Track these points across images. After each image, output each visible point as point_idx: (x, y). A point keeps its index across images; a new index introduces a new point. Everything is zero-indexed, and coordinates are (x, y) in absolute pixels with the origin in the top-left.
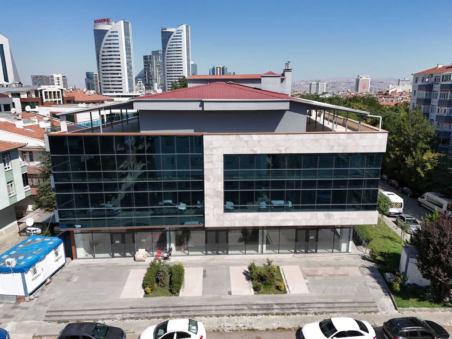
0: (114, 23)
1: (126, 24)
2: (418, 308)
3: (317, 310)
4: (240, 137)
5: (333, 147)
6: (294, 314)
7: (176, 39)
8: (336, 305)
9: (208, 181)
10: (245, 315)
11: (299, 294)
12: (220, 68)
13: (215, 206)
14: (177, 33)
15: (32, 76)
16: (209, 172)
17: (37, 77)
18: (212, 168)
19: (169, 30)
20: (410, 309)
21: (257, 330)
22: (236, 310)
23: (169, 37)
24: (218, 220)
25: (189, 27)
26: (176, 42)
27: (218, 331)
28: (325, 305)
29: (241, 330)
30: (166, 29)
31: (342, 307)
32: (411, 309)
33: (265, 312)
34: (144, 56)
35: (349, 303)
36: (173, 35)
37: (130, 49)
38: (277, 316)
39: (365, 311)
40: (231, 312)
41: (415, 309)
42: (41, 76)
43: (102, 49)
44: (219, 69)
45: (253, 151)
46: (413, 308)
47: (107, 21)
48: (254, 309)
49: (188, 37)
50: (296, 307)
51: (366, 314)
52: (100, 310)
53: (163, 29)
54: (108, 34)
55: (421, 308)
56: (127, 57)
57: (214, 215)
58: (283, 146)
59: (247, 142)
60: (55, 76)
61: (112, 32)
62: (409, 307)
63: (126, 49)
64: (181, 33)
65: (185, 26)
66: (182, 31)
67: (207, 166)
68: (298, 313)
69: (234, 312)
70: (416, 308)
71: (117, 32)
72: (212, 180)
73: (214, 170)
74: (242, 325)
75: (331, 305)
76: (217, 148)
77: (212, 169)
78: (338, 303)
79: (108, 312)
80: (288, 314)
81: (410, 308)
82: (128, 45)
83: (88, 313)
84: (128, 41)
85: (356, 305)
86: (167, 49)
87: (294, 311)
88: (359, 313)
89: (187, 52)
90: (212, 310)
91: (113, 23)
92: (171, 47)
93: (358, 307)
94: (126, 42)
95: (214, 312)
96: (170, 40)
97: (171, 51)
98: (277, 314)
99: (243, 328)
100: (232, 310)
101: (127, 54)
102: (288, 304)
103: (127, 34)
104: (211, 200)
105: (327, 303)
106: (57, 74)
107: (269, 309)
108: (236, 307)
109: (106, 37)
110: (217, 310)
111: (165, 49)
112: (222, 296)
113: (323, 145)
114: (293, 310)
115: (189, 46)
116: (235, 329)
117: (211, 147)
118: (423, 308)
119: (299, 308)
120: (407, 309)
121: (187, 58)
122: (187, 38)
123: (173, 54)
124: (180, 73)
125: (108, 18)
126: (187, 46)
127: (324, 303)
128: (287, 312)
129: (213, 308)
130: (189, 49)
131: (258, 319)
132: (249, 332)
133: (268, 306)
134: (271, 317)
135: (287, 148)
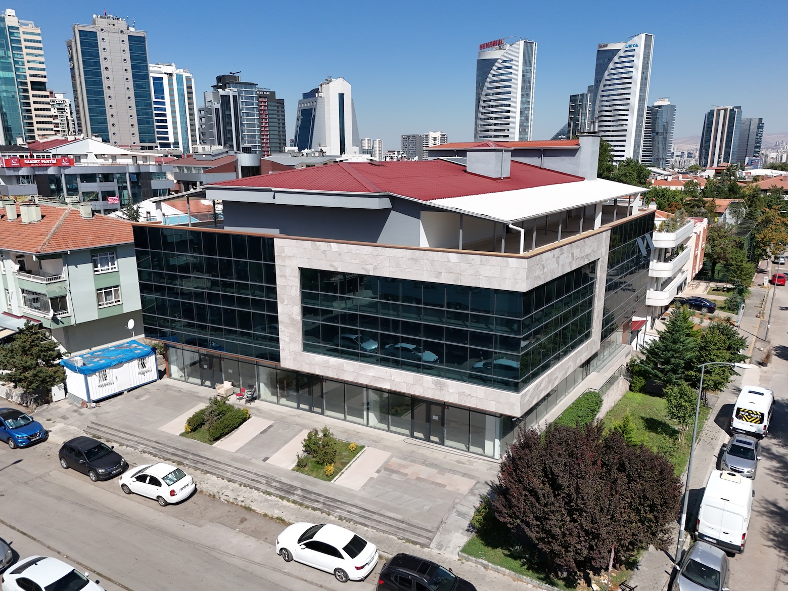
0: (508, 45)
1: (528, 46)
2: (493, 566)
3: (344, 514)
4: (316, 245)
5: (440, 273)
6: (314, 509)
7: (623, 62)
8: (375, 517)
9: (282, 302)
10: (258, 489)
11: (344, 488)
12: (725, 110)
13: (291, 341)
14: (626, 51)
15: (402, 136)
17: (409, 137)
18: (286, 284)
19: (611, 47)
20: (479, 562)
21: (254, 511)
22: (252, 480)
23: (610, 60)
24: (295, 359)
25: (653, 36)
26: (622, 68)
27: (214, 496)
28: (361, 512)
29: (237, 505)
30: (606, 46)
31: (380, 522)
32: (482, 563)
33: (282, 494)
34: (571, 97)
35: (394, 519)
36: (619, 54)
37: (529, 88)
38: (293, 504)
39: (408, 539)
40: (245, 481)
41: (488, 566)
42: (414, 136)
43: (485, 91)
44: (722, 112)
45: (333, 266)
46: (485, 562)
47: (498, 44)
48: (272, 487)
49: (646, 56)
50: (322, 501)
51: (408, 544)
52: (131, 435)
53: (600, 47)
54: (498, 64)
55: (499, 567)
56: (521, 102)
57: (290, 352)
58: (371, 264)
59: (324, 252)
60: (432, 135)
61: (503, 62)
62: (480, 558)
63: (523, 88)
64: (634, 50)
65: (643, 36)
66: (637, 46)
67: (279, 281)
68: (319, 509)
69: (249, 482)
70: (490, 564)
71: (511, 61)
72: (286, 302)
73: (288, 287)
74: (243, 499)
75: (368, 514)
76: (290, 257)
77: (286, 287)
78: (380, 515)
79: (136, 439)
80: (307, 507)
81: (481, 560)
82: (526, 81)
83: (121, 434)
84: (528, 74)
85: (403, 526)
86: (603, 82)
87: (316, 505)
88: (399, 539)
89: (641, 84)
90: (227, 471)
91: (508, 47)
92: (612, 77)
93: (403, 530)
94: (523, 76)
95: (228, 475)
96: (612, 65)
97: (610, 85)
98: (294, 502)
99: (240, 503)
100: (249, 479)
101: (522, 96)
102: (315, 493)
103: (527, 62)
104: (286, 330)
105: (365, 510)
106: (434, 132)
107: (290, 493)
108: (254, 477)
109: (494, 71)
110: (232, 473)
111: (600, 81)
112: (254, 461)
113: (425, 269)
114: (316, 503)
115: (647, 74)
116: (231, 501)
117: (283, 255)
118: (504, 569)
119: (324, 504)
120: (474, 559)
121: (640, 96)
122: (644, 58)
123: (613, 90)
124: (622, 125)
125: (500, 39)
126: (643, 73)
127: (361, 508)
128: (307, 503)
129: (230, 469)
130: (646, 79)
131: (266, 500)
132: (244, 510)
133: (291, 488)
134: (285, 502)
135: (375, 268)
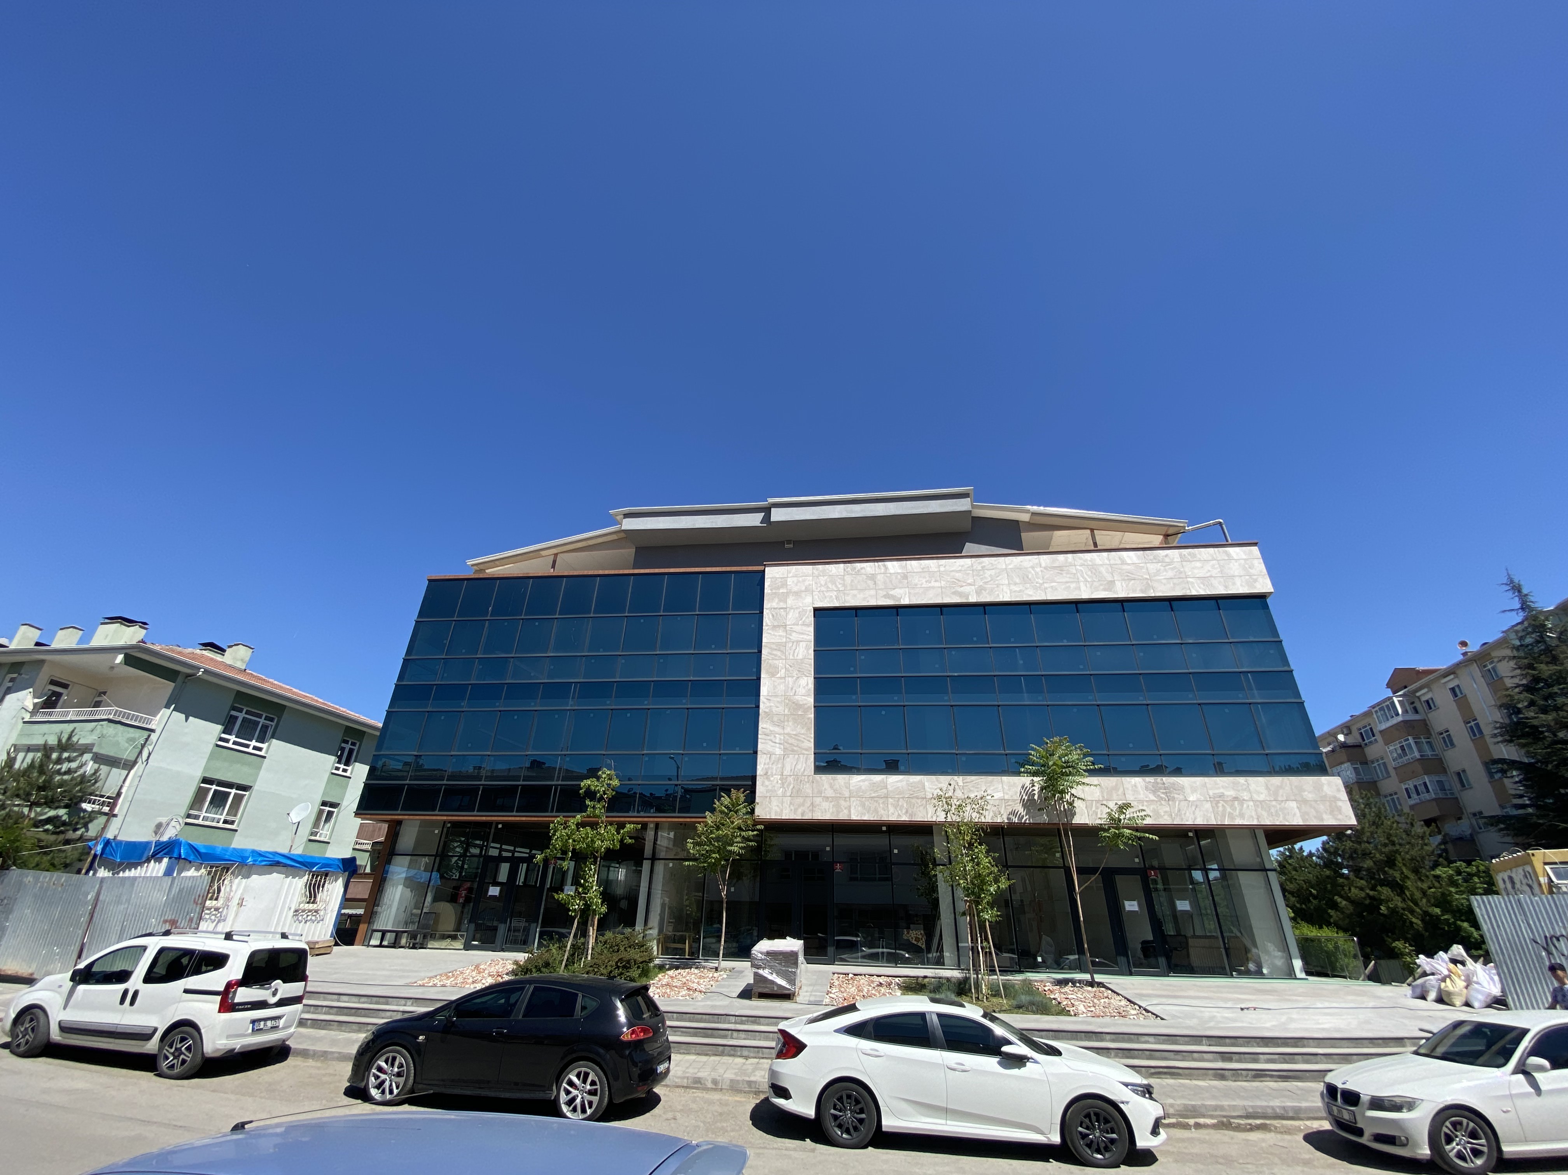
4: (855, 568)
9: (772, 674)
13: (789, 750)
16: (775, 652)
18: (784, 641)
24: (795, 794)
57: (784, 779)
58: (970, 584)
59: (872, 577)
72: (782, 673)
73: (789, 645)
76: (797, 594)
77: (784, 645)
104: (777, 729)
113: (1081, 579)
117: (782, 591)
